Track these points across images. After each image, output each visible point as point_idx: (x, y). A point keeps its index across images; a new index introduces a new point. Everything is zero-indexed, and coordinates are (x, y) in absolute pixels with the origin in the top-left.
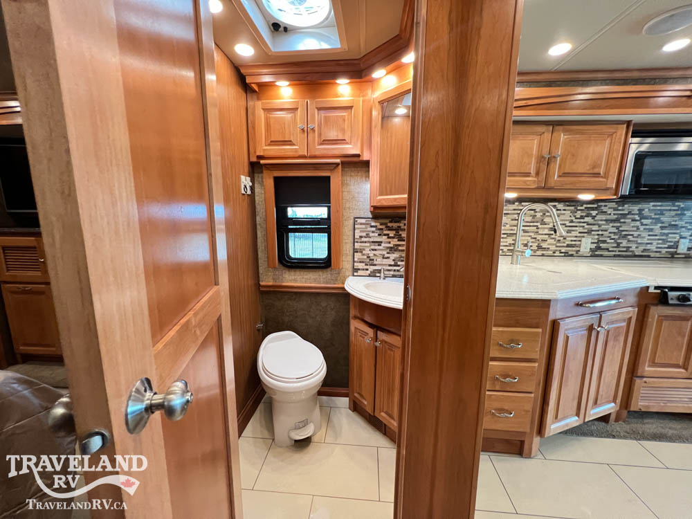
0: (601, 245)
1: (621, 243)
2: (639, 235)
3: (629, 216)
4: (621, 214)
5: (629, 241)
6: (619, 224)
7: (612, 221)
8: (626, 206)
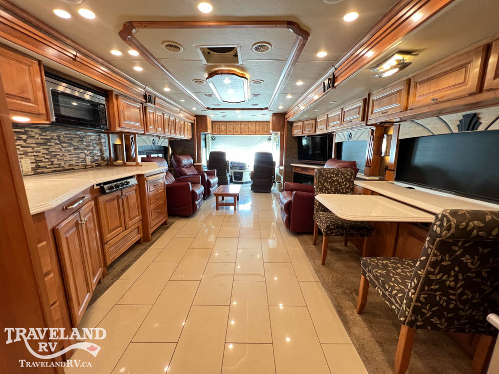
0: (39, 164)
1: (54, 161)
2: (63, 155)
3: (52, 141)
4: (46, 139)
5: (58, 159)
6: (47, 147)
7: (41, 144)
8: (48, 132)
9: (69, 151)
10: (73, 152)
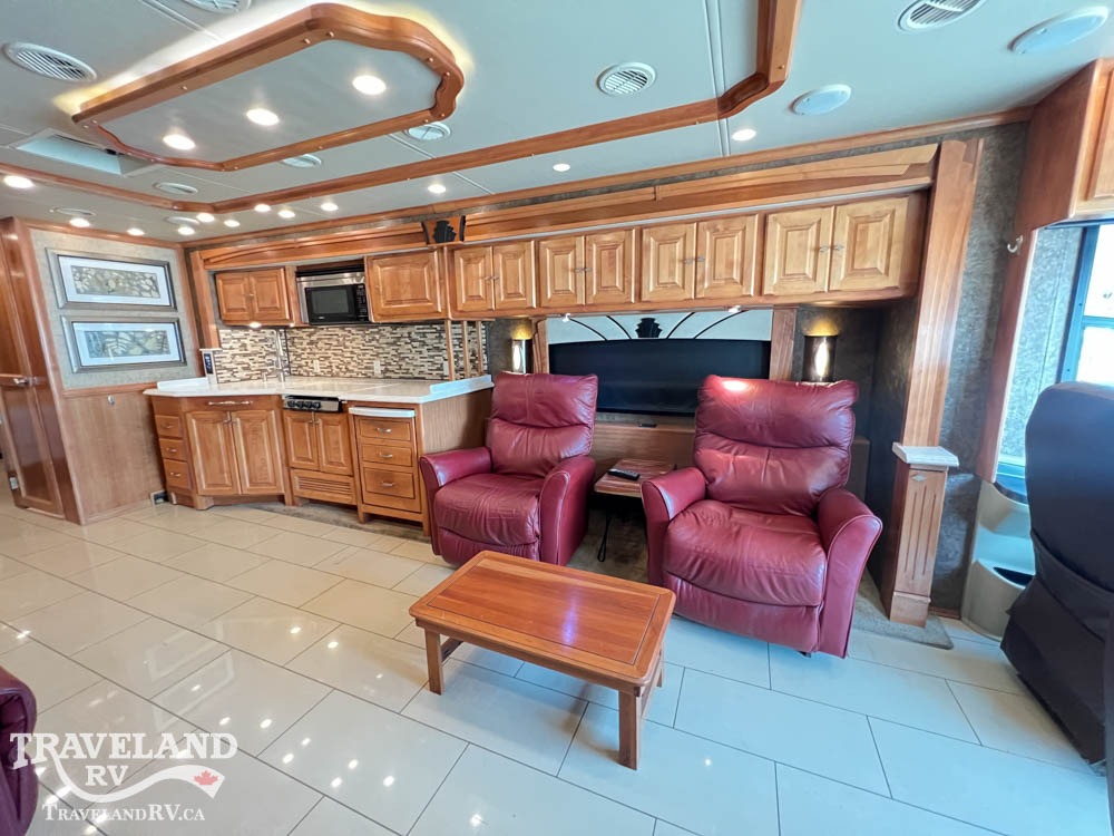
9: (421, 352)
10: (426, 354)
